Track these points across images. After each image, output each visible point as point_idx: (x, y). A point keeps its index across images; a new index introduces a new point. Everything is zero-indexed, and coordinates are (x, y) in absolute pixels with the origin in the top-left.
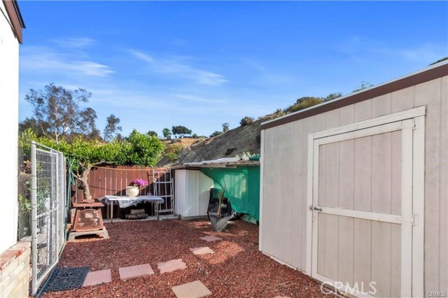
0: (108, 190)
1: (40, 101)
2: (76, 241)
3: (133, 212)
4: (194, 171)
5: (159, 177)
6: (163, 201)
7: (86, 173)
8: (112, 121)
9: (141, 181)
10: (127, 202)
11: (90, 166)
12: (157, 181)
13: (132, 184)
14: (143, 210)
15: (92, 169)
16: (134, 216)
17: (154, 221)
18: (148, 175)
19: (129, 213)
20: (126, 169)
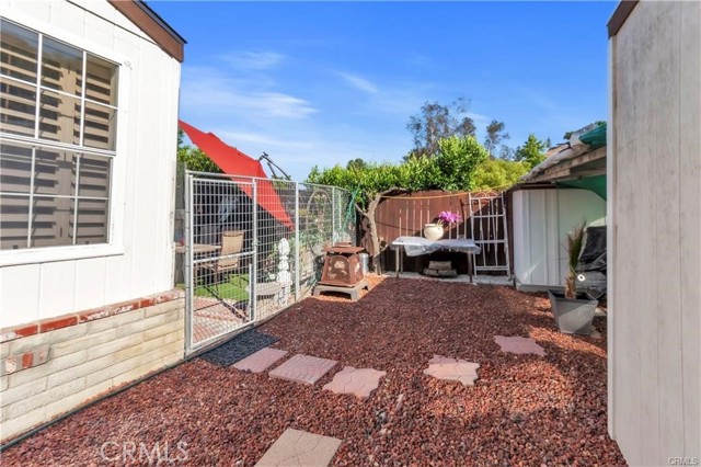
0: (403, 229)
1: (418, 126)
2: (321, 298)
3: (432, 264)
4: (543, 191)
5: (480, 206)
6: (477, 251)
7: (373, 205)
8: (494, 129)
9: (448, 215)
10: (416, 248)
11: (378, 196)
12: (477, 213)
13: (435, 221)
14: (448, 264)
15: (382, 200)
16: (433, 273)
17: (463, 284)
18: (462, 205)
19: (427, 266)
20: (429, 197)
